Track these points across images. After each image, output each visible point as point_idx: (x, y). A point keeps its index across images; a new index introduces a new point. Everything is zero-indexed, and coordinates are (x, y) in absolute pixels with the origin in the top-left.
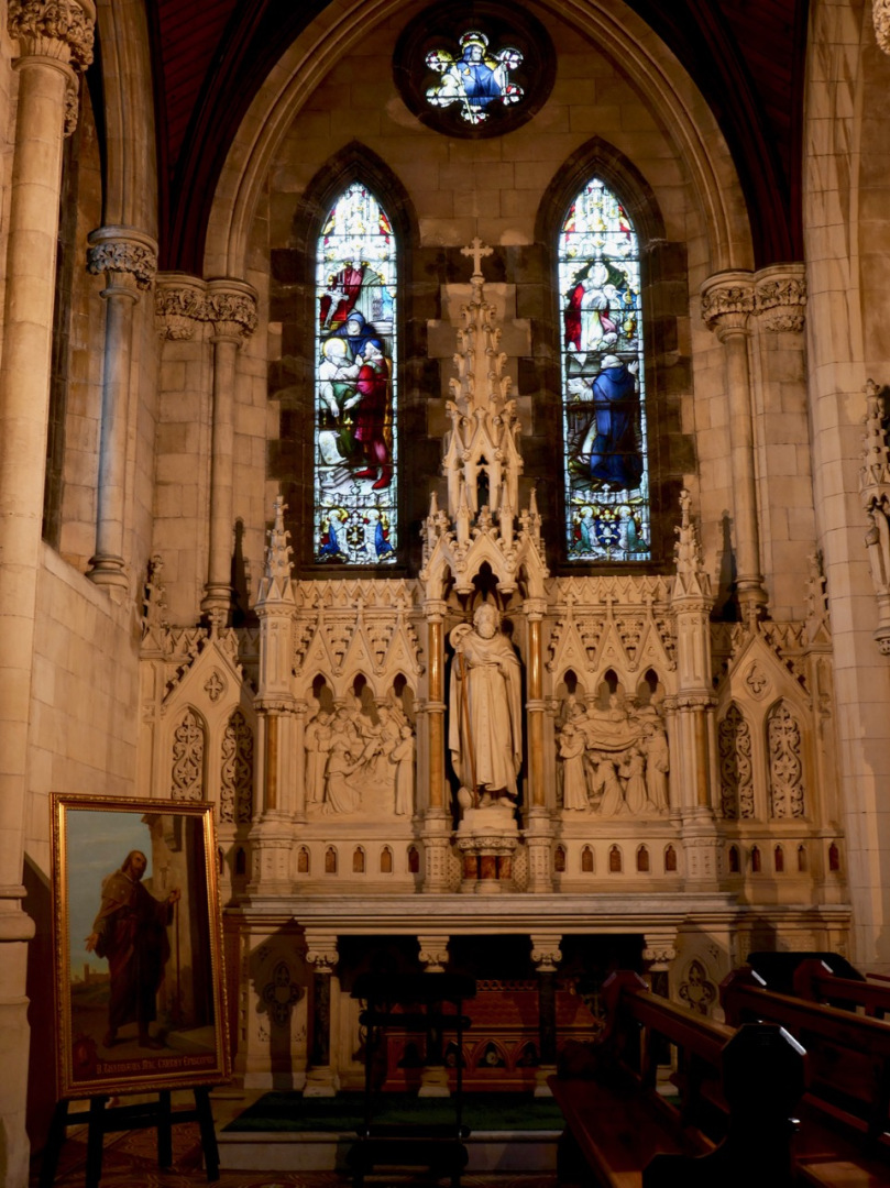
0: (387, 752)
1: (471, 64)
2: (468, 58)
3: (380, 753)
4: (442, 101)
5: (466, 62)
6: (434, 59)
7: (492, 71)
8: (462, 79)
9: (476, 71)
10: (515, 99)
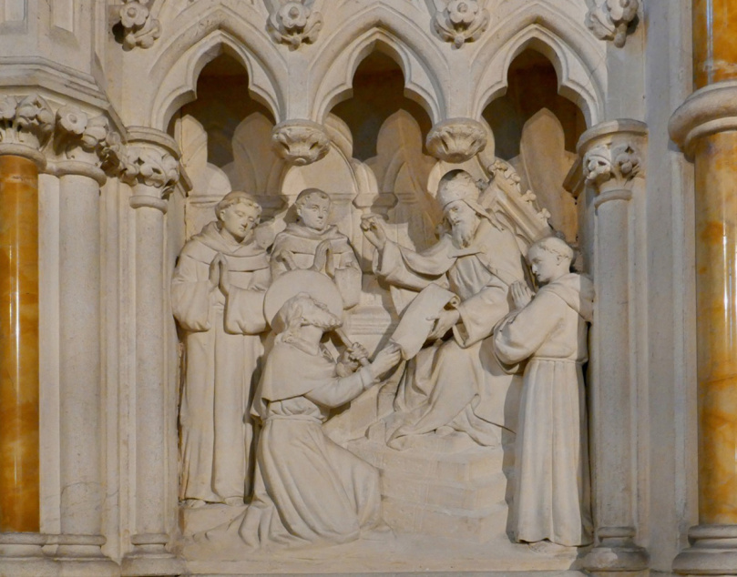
0: (476, 332)
3: (449, 336)
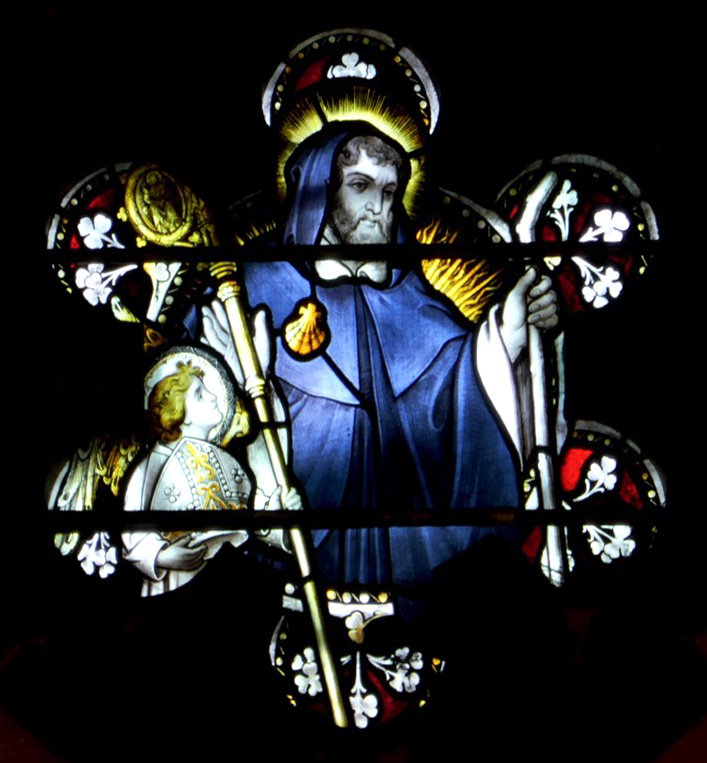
1: (329, 269)
2: (311, 226)
4: (145, 547)
5: (305, 259)
6: (94, 231)
7: (468, 330)
8: (274, 384)
9: (364, 321)
10: (615, 542)
